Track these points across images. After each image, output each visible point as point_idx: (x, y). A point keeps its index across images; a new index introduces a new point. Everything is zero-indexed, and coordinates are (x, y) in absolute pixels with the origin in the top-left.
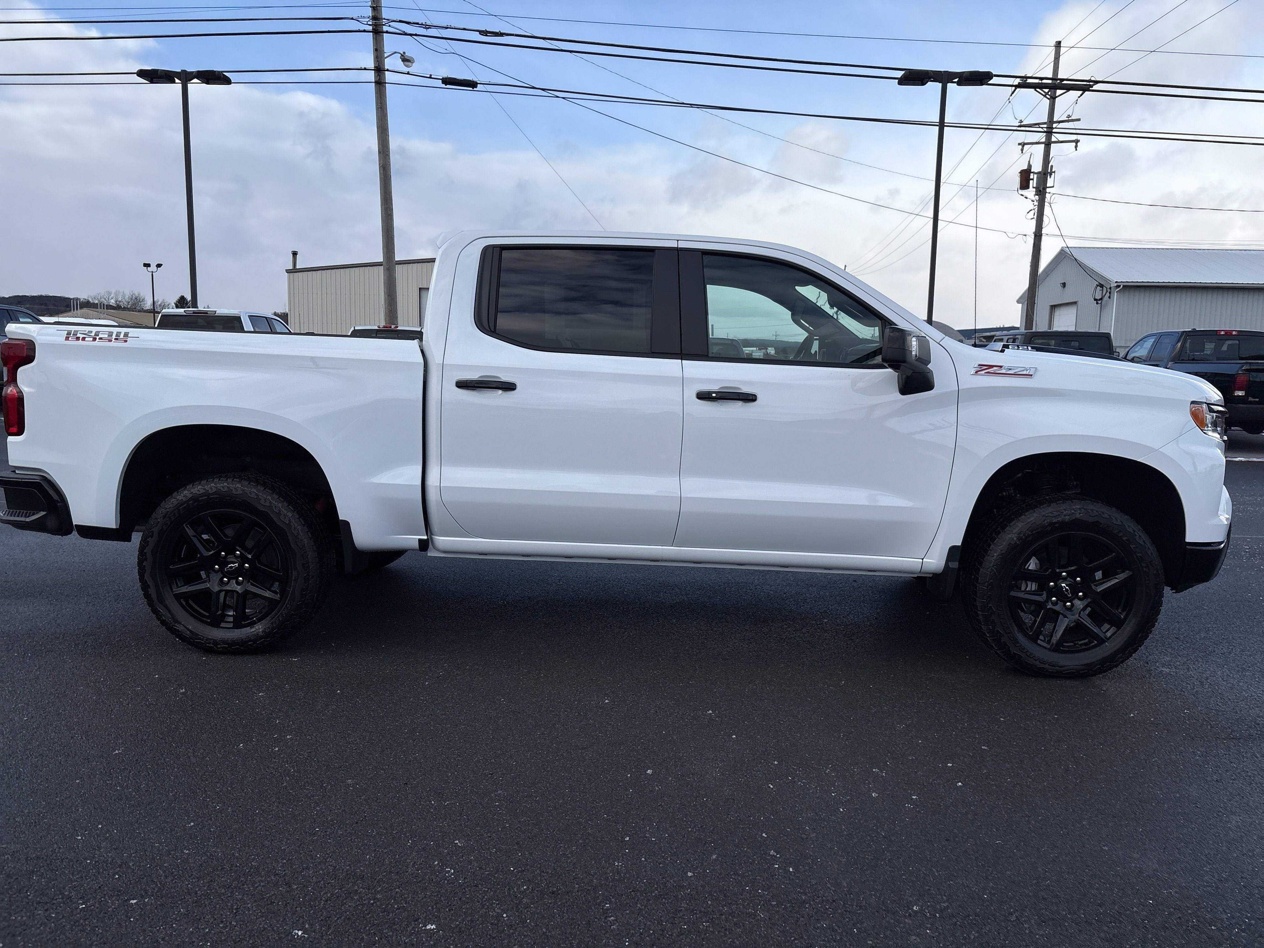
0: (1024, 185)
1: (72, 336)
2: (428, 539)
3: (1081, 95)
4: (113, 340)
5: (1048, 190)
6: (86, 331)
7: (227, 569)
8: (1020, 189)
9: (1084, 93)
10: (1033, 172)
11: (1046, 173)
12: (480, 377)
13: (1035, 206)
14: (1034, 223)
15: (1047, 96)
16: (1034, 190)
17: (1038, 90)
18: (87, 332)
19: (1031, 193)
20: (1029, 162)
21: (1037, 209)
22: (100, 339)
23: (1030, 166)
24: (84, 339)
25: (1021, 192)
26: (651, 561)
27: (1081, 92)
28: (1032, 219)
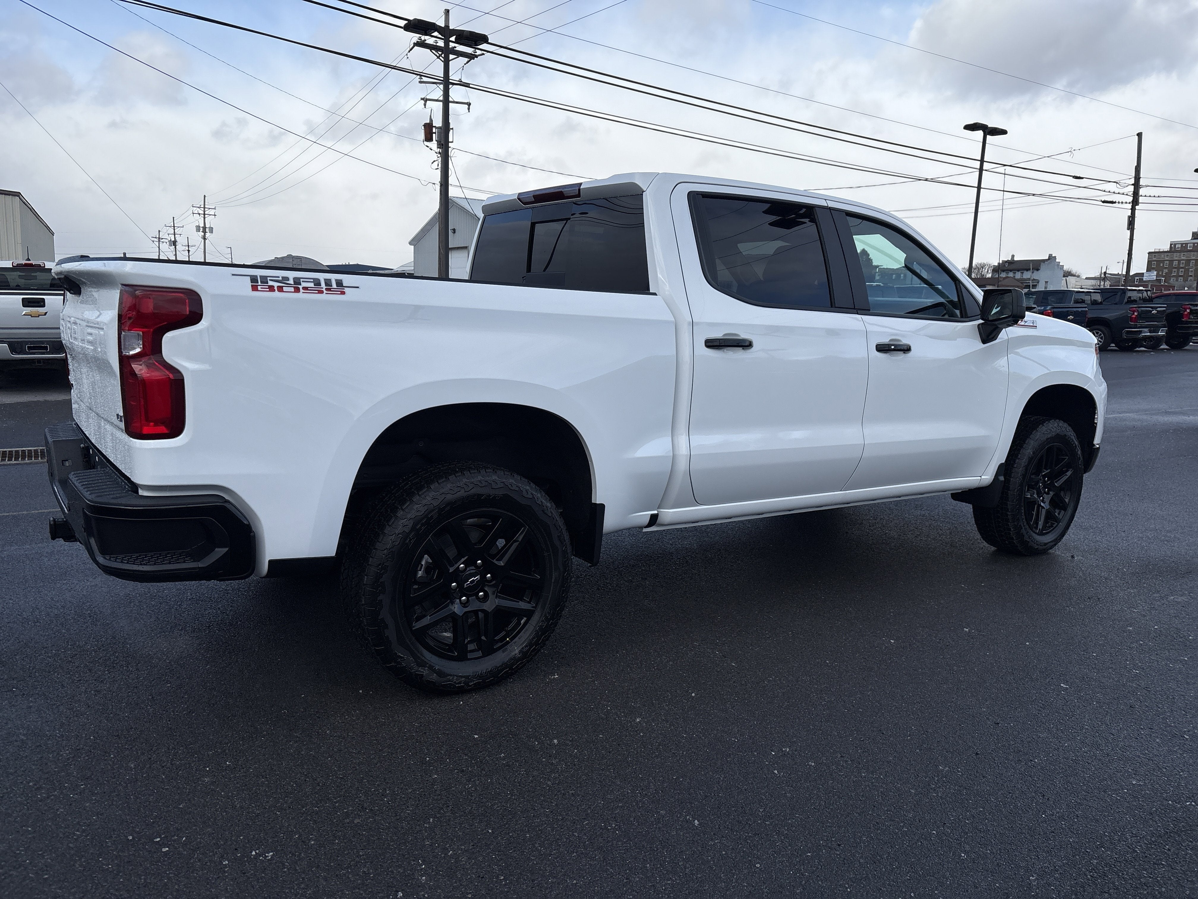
0: (428, 138)
1: (259, 284)
2: (658, 514)
3: (468, 62)
4: (325, 292)
5: (450, 145)
6: (279, 277)
7: (467, 585)
8: (425, 141)
9: (470, 61)
10: (435, 127)
11: (446, 127)
12: (725, 335)
13: (438, 157)
14: (438, 173)
15: (441, 58)
16: (436, 142)
17: (434, 51)
18: (280, 279)
19: (434, 145)
20: (431, 116)
21: (440, 160)
22: (305, 288)
23: (431, 120)
24: (280, 289)
25: (427, 143)
26: (817, 507)
27: (467, 60)
28: (436, 169)
